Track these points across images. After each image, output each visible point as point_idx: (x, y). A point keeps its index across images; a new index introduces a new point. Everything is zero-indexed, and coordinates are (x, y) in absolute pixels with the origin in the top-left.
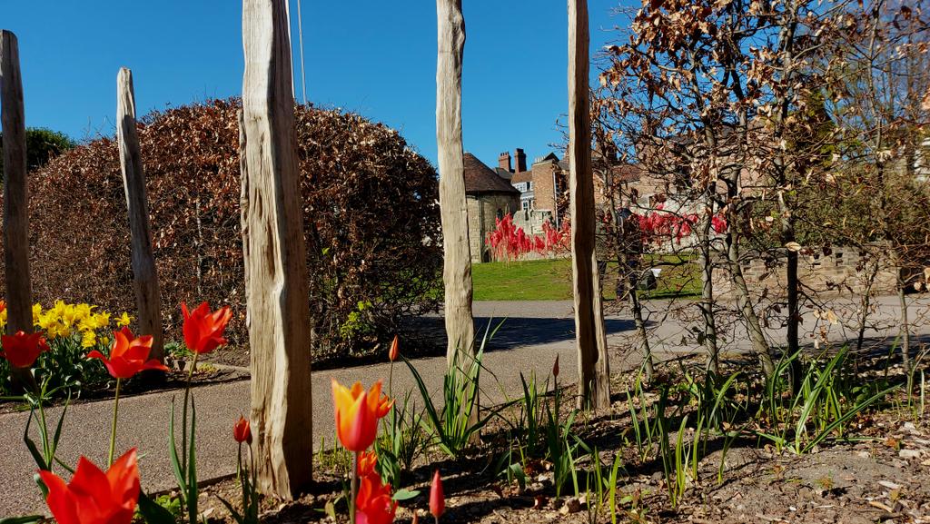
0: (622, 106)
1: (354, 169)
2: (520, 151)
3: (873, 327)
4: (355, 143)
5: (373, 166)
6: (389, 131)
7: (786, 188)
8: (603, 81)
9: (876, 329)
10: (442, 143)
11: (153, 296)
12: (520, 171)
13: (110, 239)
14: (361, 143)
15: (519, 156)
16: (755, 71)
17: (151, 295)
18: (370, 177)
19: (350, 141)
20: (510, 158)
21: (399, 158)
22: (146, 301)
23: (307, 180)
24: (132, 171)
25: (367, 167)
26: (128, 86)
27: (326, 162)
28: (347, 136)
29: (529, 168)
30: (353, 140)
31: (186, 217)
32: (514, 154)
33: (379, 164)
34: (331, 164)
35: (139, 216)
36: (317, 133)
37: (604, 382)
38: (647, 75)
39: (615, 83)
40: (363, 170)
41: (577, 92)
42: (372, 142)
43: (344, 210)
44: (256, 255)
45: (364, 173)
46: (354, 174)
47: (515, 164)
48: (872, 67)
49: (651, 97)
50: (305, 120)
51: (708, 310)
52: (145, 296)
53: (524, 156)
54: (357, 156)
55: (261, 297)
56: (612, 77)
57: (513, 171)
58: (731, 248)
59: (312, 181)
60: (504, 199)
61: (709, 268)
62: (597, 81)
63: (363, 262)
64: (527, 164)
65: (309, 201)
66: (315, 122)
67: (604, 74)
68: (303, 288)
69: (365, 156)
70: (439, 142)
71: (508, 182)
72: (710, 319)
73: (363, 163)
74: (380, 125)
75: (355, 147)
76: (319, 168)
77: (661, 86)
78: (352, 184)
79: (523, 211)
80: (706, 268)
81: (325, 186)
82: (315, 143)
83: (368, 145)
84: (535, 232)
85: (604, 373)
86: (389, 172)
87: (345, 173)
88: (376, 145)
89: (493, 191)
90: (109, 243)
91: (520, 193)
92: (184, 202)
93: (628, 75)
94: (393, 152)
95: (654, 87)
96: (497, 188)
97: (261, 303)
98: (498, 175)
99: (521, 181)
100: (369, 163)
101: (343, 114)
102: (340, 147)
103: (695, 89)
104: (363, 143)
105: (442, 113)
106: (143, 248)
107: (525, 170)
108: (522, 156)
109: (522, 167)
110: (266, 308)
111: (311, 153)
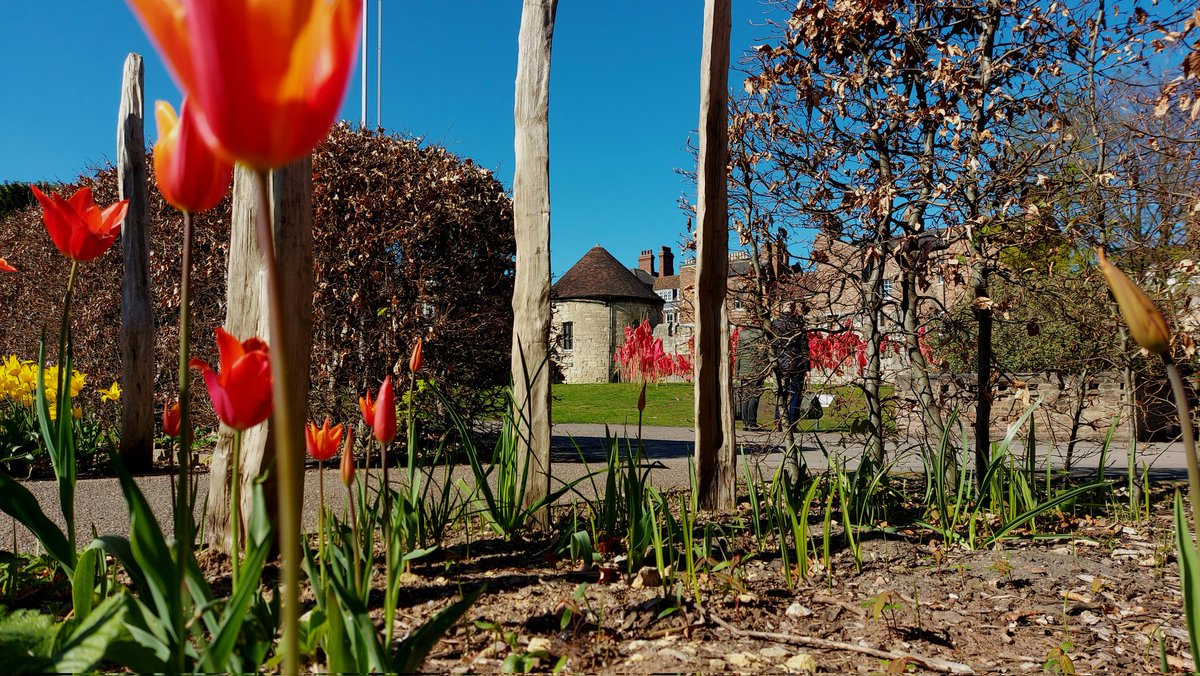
0: (772, 120)
1: (429, 209)
2: (667, 250)
3: (1090, 424)
4: (433, 179)
5: (455, 209)
6: (482, 171)
7: (978, 221)
8: (749, 88)
9: (1094, 427)
10: (521, 120)
11: (145, 352)
12: (665, 275)
13: (109, 297)
14: (442, 179)
15: (665, 256)
16: (941, 71)
17: (141, 351)
18: (449, 221)
19: (428, 176)
20: (653, 258)
21: (492, 203)
22: (135, 357)
23: (366, 219)
24: (131, 186)
25: (447, 209)
26: (137, 77)
27: (393, 198)
28: (425, 171)
29: (677, 271)
30: (432, 175)
31: (208, 267)
32: (658, 253)
33: (463, 206)
34: (400, 201)
35: (137, 246)
36: (385, 164)
37: (729, 475)
38: (806, 83)
39: (764, 91)
40: (440, 212)
41: (711, 90)
42: (455, 178)
43: (411, 261)
44: (240, 220)
45: (442, 217)
46: (429, 216)
47: (659, 266)
48: (1094, 72)
49: (810, 112)
50: (371, 148)
51: (874, 393)
52: (133, 350)
53: (672, 256)
54: (434, 195)
55: (243, 278)
56: (761, 83)
57: (657, 275)
58: (907, 315)
59: (372, 220)
60: (643, 309)
61: (876, 337)
62: (742, 87)
63: (431, 329)
64: (675, 267)
65: (366, 246)
66: (384, 151)
67: (751, 80)
68: (304, 274)
69: (446, 196)
70: (517, 120)
71: (650, 287)
72: (875, 406)
73: (443, 204)
74: (469, 162)
75: (433, 185)
76: (383, 205)
77: (823, 95)
78: (424, 228)
79: (666, 325)
80: (872, 338)
81: (388, 228)
82: (380, 174)
83: (450, 182)
84: (680, 353)
85: (729, 463)
86: (477, 218)
87: (416, 213)
88: (461, 184)
89: (629, 297)
90: (107, 301)
91: (664, 302)
92: (206, 248)
93: (781, 83)
94: (483, 196)
95: (813, 98)
96: (634, 294)
97: (242, 287)
98: (636, 278)
99: (666, 288)
100: (450, 205)
101: (423, 147)
102: (414, 183)
103: (868, 103)
104: (444, 179)
105: (523, 81)
106: (137, 287)
107: (672, 274)
108: (668, 256)
109: (668, 269)
110: (249, 293)
111: (374, 187)
